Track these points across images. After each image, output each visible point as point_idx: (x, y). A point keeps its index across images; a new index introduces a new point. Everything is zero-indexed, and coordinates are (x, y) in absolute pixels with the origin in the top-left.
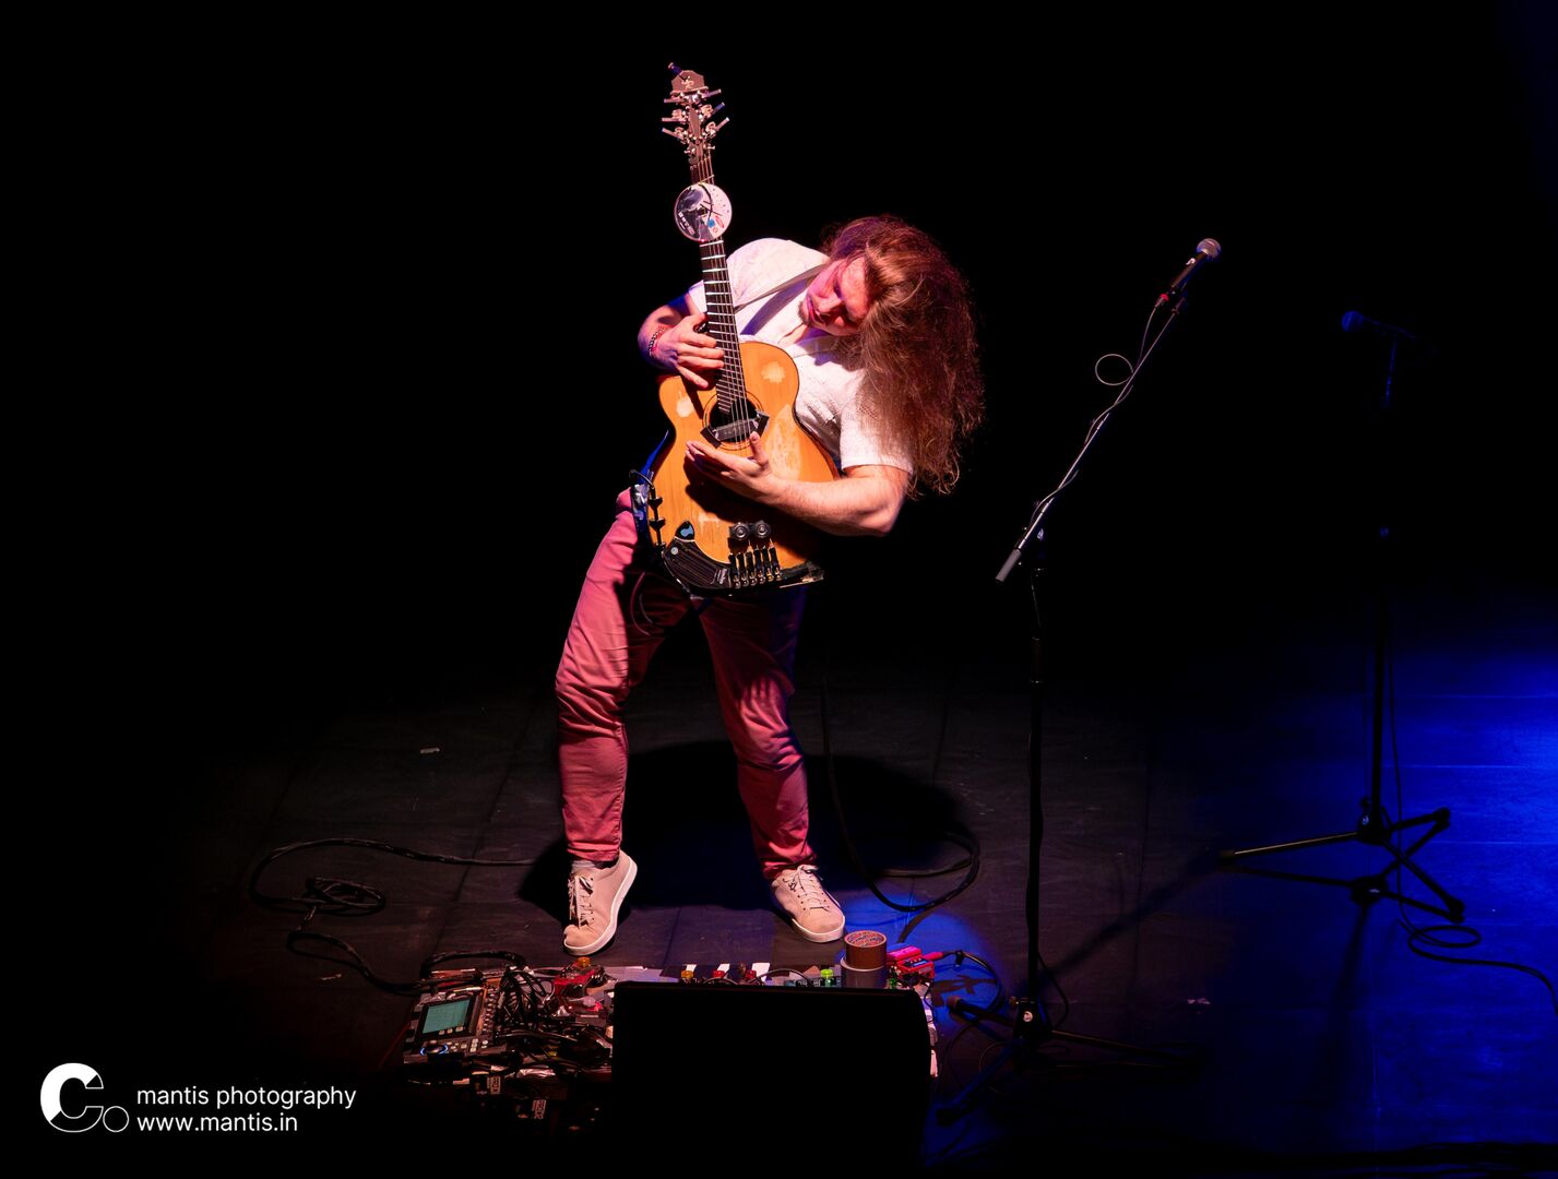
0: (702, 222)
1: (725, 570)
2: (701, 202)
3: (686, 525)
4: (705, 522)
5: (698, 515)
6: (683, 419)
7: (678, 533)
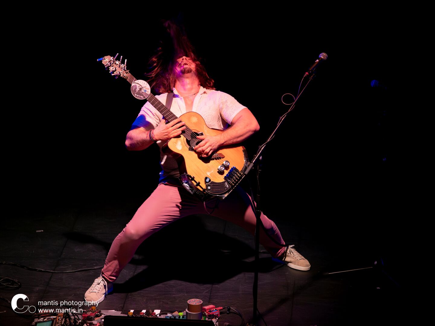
0: (143, 92)
1: (226, 183)
2: (138, 87)
3: (206, 178)
4: (210, 174)
5: (206, 174)
6: (181, 150)
7: (206, 182)
